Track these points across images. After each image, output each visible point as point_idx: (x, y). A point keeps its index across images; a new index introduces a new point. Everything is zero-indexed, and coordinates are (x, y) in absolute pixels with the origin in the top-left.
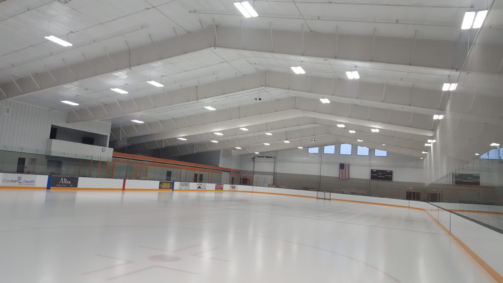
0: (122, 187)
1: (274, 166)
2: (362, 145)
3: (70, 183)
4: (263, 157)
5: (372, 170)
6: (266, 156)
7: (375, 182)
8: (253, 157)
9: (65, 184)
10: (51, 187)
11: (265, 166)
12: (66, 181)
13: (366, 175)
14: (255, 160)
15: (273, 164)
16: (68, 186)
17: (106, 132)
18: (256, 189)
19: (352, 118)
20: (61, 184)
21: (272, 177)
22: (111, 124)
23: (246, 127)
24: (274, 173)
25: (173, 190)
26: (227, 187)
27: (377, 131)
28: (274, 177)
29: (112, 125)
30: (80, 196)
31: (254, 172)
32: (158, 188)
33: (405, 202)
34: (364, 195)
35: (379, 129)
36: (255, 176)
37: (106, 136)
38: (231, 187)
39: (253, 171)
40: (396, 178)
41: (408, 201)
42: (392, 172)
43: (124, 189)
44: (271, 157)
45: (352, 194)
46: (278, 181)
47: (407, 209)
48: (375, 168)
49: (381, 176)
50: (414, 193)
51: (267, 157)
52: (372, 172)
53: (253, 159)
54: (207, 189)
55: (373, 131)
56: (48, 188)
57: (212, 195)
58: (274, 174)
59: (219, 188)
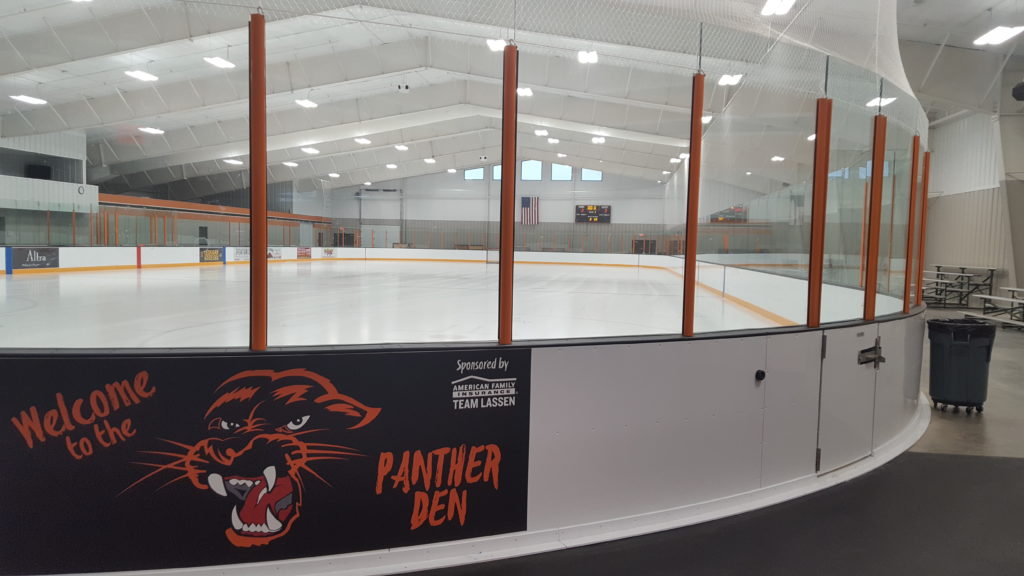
0: (135, 263)
1: (401, 206)
2: (562, 162)
3: (44, 259)
4: (377, 190)
5: (577, 207)
6: (383, 189)
7: (583, 227)
8: (357, 191)
9: (36, 262)
10: (14, 270)
11: (385, 209)
12: (37, 257)
13: (568, 216)
14: (362, 197)
15: (398, 204)
16: (42, 265)
17: (80, 154)
18: (371, 252)
19: (566, 120)
20: (30, 262)
21: (397, 229)
22: (85, 136)
23: (366, 137)
24: (402, 220)
25: (225, 263)
26: (317, 252)
27: (602, 141)
28: (402, 228)
29: (88, 138)
30: (67, 283)
31: (360, 222)
32: (198, 260)
33: (633, 258)
34: (563, 251)
35: (606, 138)
36: (363, 227)
37: (79, 162)
38: (325, 251)
39: (360, 219)
40: (617, 218)
41: (637, 256)
42: (609, 208)
43: (139, 266)
44: (394, 191)
45: (544, 250)
46: (411, 236)
47: (636, 270)
48: (582, 203)
49: (593, 217)
50: (647, 242)
51: (385, 190)
52: (578, 209)
53: (358, 194)
54: (283, 258)
55: (595, 141)
56: (9, 271)
57: (293, 268)
58: (402, 223)
59: (304, 256)
